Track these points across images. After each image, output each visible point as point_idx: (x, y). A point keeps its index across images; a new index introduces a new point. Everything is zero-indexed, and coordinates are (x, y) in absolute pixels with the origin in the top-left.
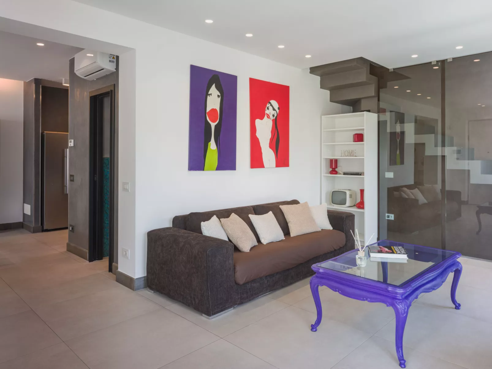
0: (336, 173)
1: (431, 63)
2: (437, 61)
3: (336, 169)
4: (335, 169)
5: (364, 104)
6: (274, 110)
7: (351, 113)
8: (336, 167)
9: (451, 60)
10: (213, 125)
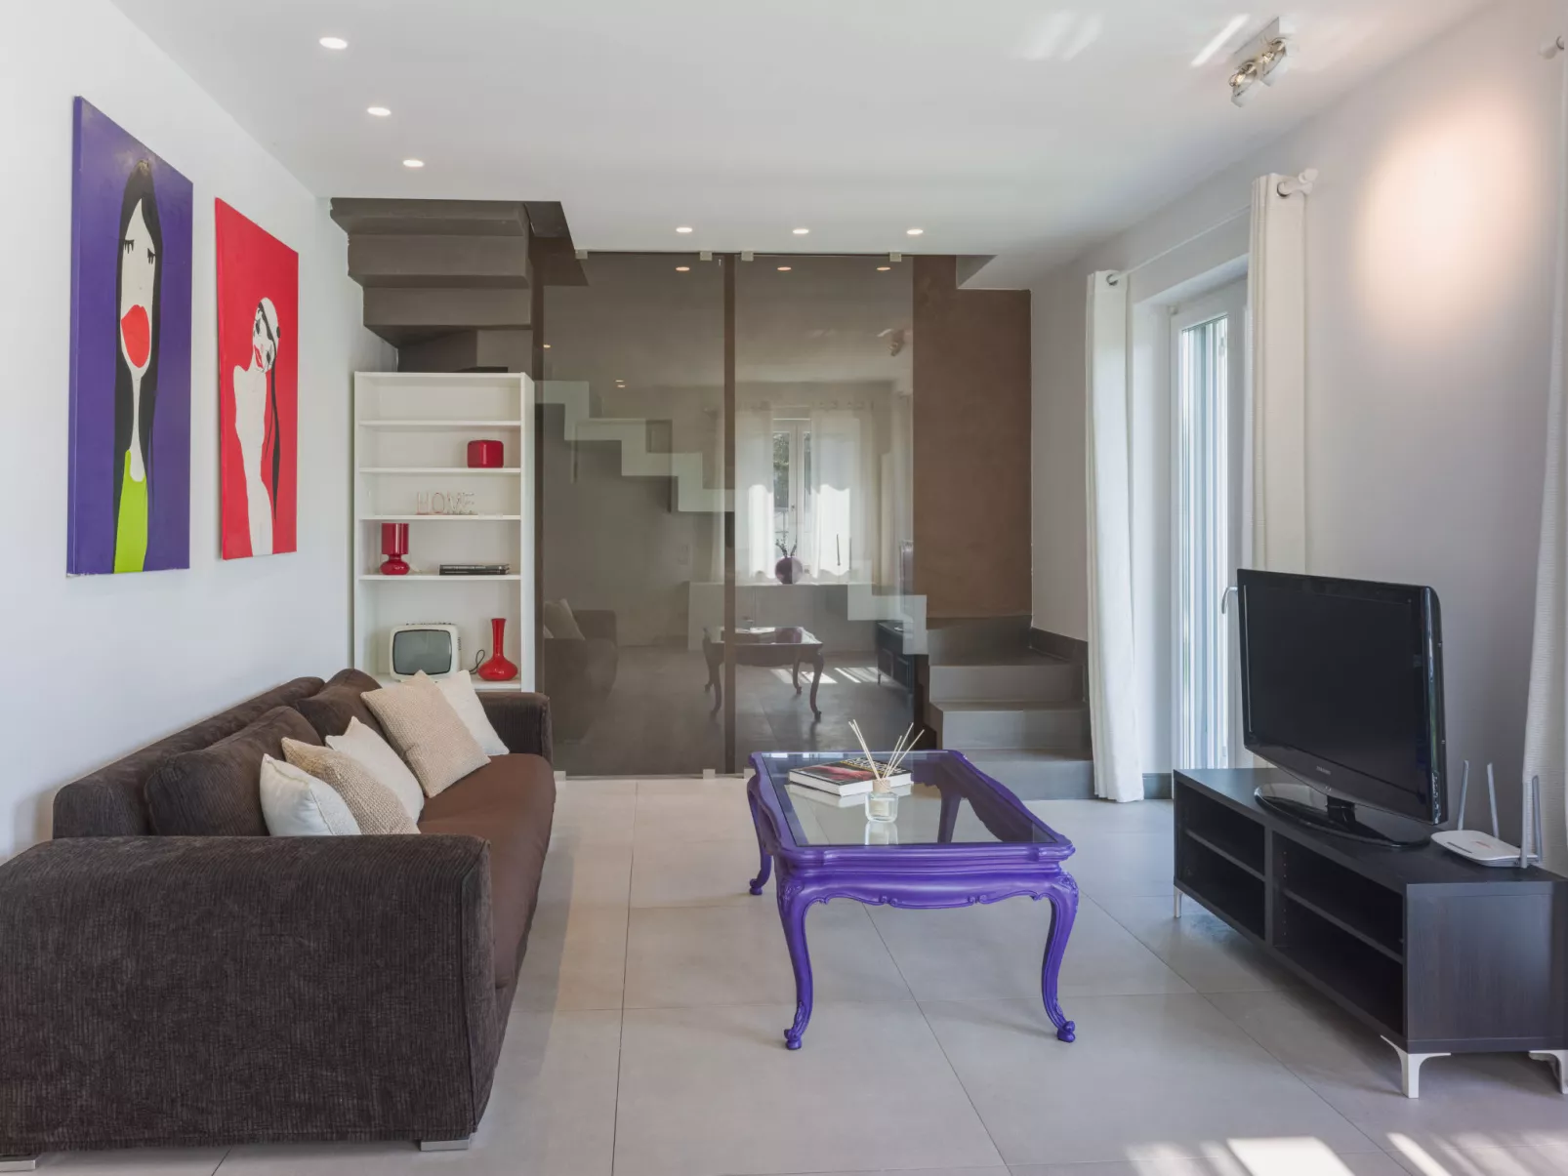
0: (404, 569)
1: (697, 254)
2: (715, 254)
3: (404, 558)
4: (399, 556)
5: (486, 348)
6: (270, 336)
7: (393, 371)
8: (405, 549)
9: (751, 259)
10: (137, 373)
